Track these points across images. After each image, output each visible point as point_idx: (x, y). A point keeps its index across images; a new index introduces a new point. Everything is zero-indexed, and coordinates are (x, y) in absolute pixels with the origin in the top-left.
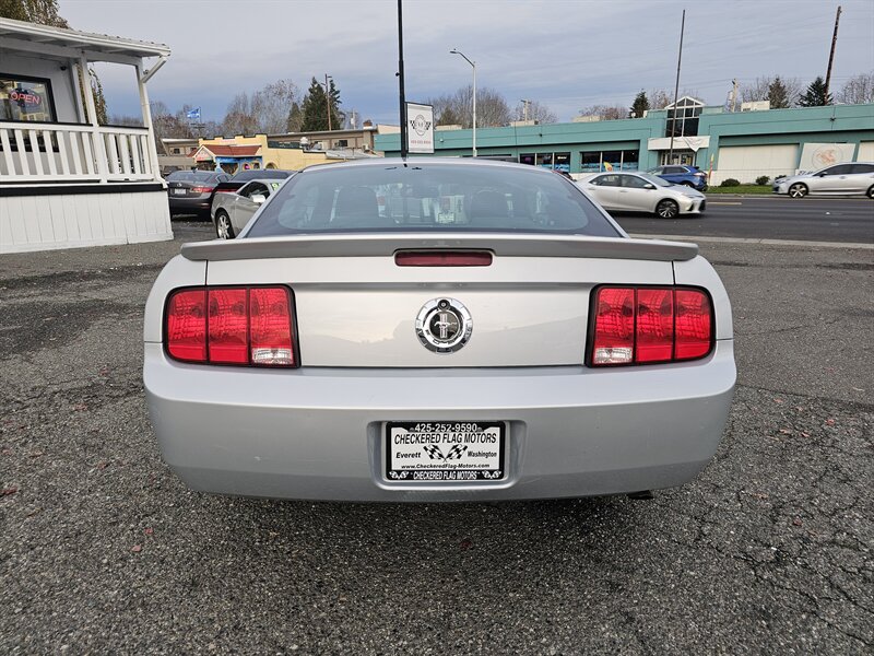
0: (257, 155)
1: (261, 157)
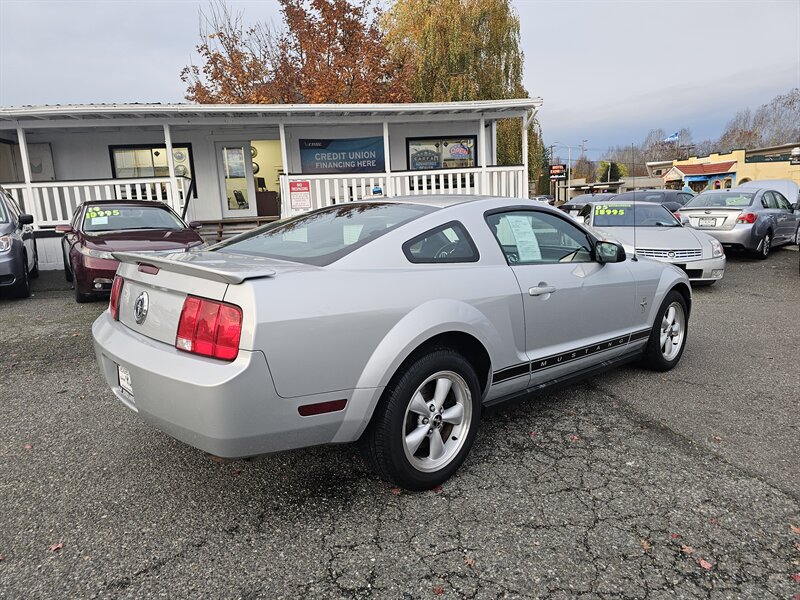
0: (729, 171)
1: (734, 173)
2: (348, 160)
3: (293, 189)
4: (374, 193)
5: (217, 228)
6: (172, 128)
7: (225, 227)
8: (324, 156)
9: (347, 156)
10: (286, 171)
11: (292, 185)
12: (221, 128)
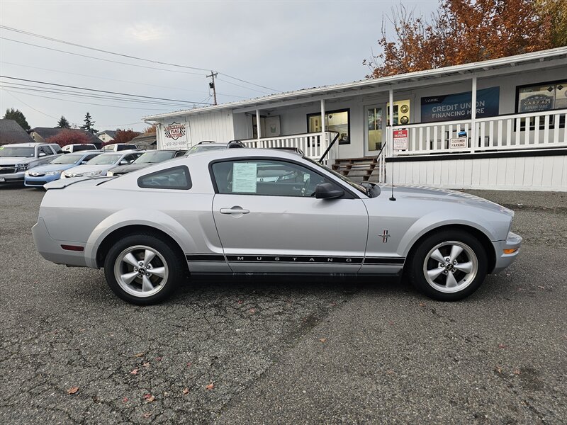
2: (459, 110)
3: (396, 136)
4: (459, 136)
5: (348, 164)
6: (326, 102)
7: (355, 163)
8: (439, 108)
9: (458, 107)
10: (391, 123)
11: (395, 133)
12: (368, 96)
